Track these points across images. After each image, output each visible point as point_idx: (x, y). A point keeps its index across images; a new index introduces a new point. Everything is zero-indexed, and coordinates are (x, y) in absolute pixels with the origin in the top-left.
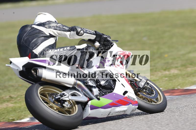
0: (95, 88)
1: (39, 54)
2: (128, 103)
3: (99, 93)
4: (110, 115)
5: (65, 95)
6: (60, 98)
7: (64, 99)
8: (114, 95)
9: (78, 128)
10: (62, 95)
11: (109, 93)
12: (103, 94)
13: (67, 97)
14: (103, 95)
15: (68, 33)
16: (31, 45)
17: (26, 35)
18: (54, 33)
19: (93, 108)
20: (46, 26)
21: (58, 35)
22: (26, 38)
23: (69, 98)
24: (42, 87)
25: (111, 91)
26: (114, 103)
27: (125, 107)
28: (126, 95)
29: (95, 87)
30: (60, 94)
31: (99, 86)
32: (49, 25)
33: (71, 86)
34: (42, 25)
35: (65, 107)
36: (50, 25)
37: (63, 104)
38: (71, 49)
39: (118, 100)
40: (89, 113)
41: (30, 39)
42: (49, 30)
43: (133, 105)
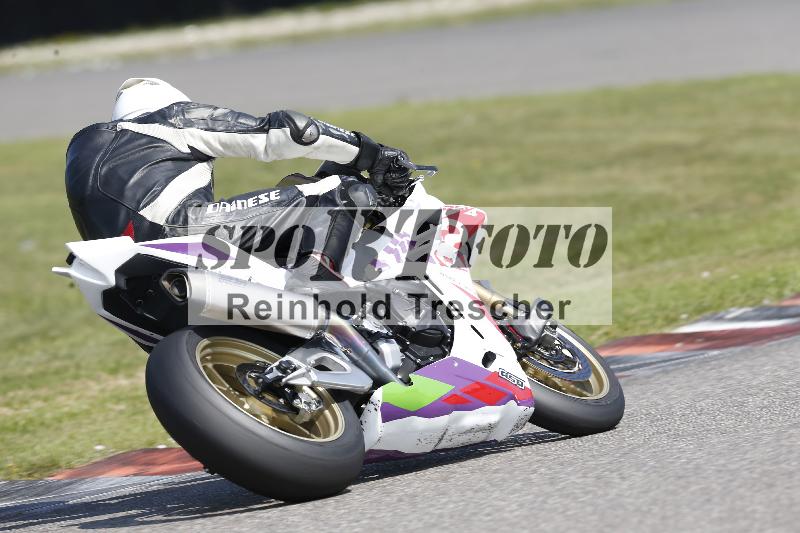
0: (387, 342)
1: (167, 222)
2: (505, 394)
3: (403, 360)
4: (444, 445)
5: (295, 369)
6: (279, 379)
7: (292, 382)
8: (456, 365)
9: (349, 491)
10: (286, 369)
11: (437, 357)
12: (419, 361)
13: (303, 375)
14: (419, 367)
15: (259, 141)
16: (128, 193)
17: (101, 160)
18: (207, 144)
19: (391, 413)
20: (172, 121)
21: (220, 148)
22: (104, 169)
23: (309, 378)
24: (206, 342)
25: (441, 352)
26: (459, 394)
27: (494, 412)
28: (493, 367)
29: (387, 338)
30: (277, 363)
31: (402, 334)
32: (184, 115)
33: (308, 336)
34: (158, 118)
35: (301, 412)
36: (187, 116)
37: (292, 401)
38: (284, 197)
39: (468, 383)
40: (378, 432)
41: (121, 172)
42: (186, 134)
43: (518, 405)
